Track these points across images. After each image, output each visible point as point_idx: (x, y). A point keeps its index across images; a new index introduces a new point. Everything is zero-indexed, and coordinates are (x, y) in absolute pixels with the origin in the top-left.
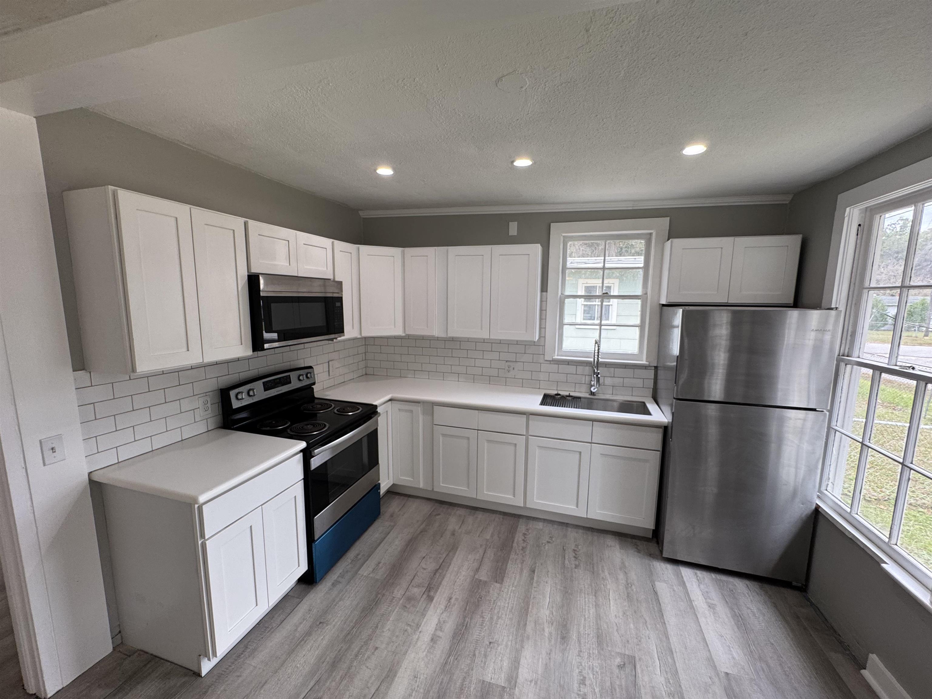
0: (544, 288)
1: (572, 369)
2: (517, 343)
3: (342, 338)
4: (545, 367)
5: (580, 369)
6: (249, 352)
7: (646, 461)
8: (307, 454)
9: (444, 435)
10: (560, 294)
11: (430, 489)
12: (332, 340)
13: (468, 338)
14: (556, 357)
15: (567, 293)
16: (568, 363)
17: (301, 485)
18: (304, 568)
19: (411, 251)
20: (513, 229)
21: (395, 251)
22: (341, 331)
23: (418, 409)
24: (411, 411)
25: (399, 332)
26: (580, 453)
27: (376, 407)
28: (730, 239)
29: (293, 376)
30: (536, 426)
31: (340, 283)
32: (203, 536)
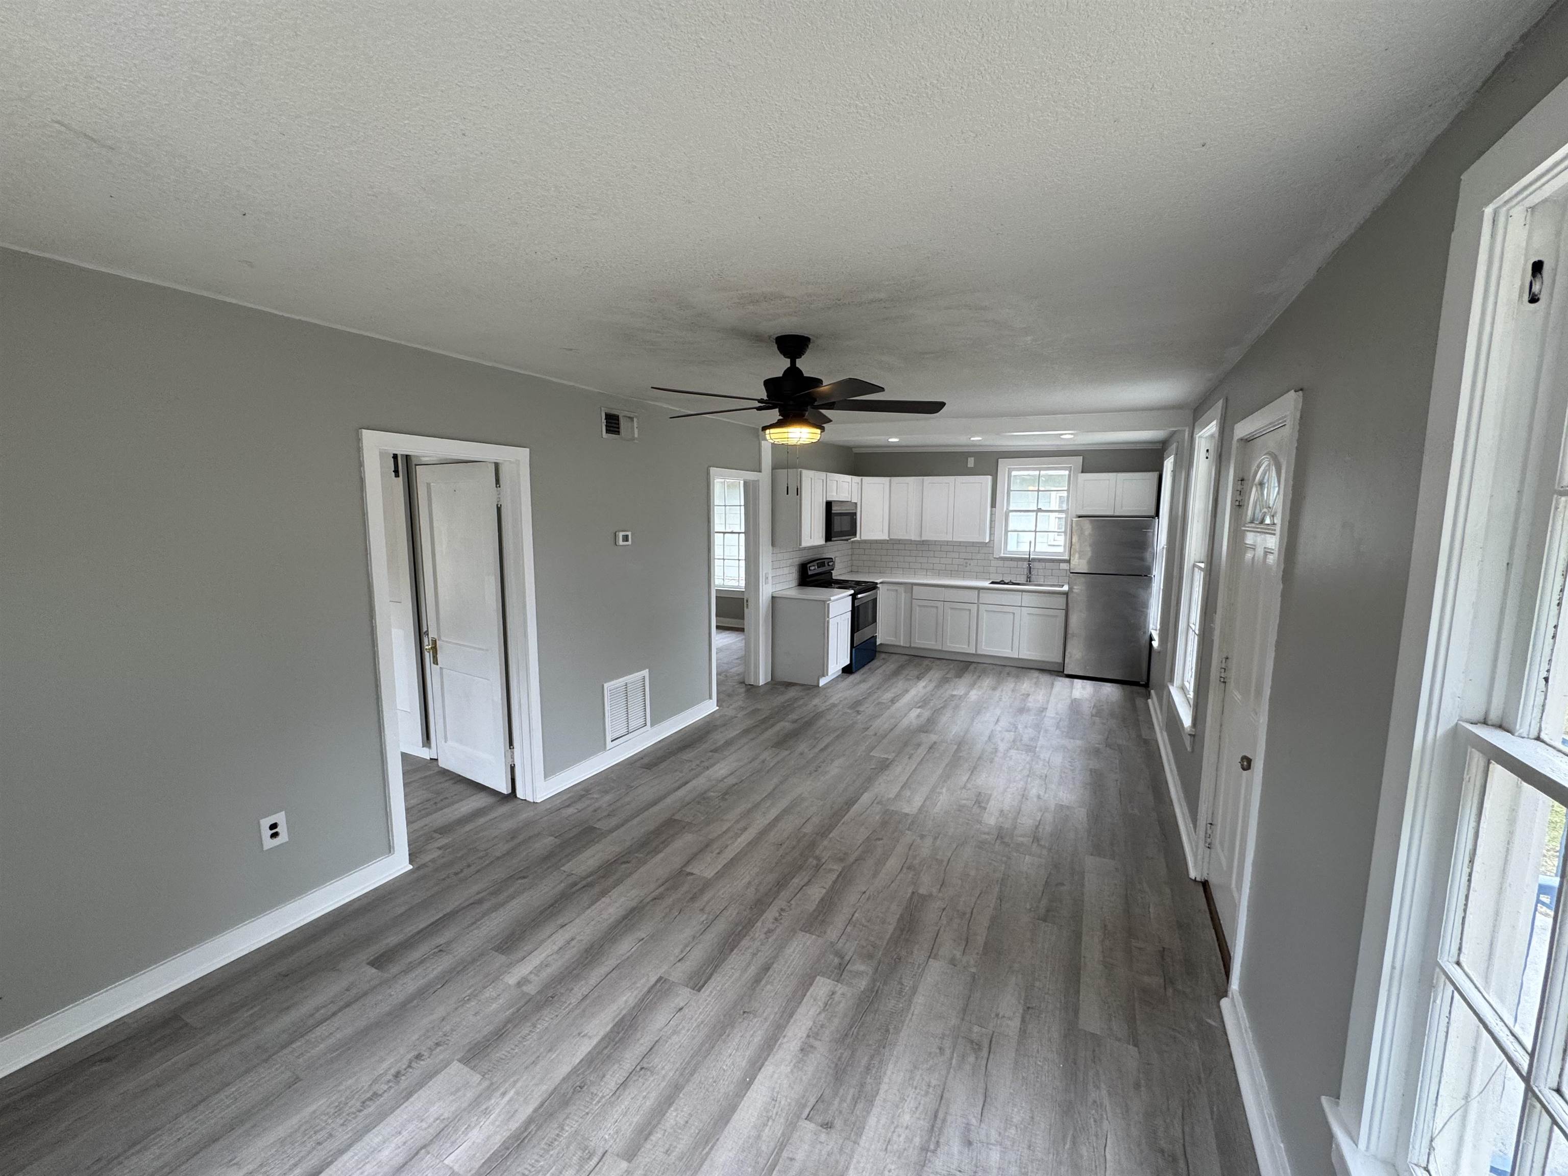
0: (993, 505)
1: (1014, 564)
2: (973, 544)
3: (855, 539)
4: (994, 563)
5: (1020, 563)
6: (824, 543)
7: (1056, 616)
8: (854, 597)
9: (919, 606)
10: (1005, 509)
11: (908, 645)
12: (847, 540)
13: (935, 541)
14: (1002, 555)
15: (1011, 508)
16: (1012, 559)
17: (849, 614)
18: (848, 662)
19: (896, 480)
20: (971, 462)
21: (885, 480)
22: (855, 534)
23: (901, 589)
24: (897, 590)
25: (885, 537)
26: (1014, 614)
27: (877, 583)
28: (1115, 474)
29: (826, 561)
30: (986, 597)
31: (856, 504)
32: (828, 617)
